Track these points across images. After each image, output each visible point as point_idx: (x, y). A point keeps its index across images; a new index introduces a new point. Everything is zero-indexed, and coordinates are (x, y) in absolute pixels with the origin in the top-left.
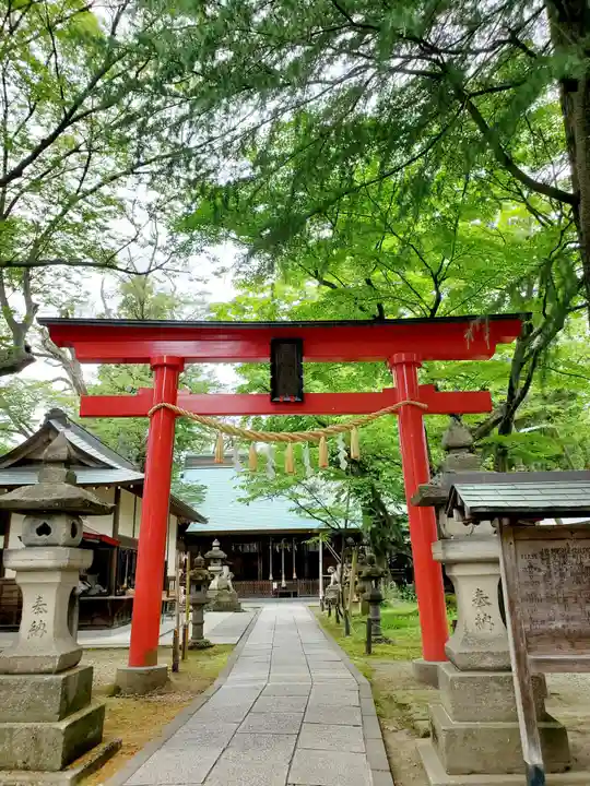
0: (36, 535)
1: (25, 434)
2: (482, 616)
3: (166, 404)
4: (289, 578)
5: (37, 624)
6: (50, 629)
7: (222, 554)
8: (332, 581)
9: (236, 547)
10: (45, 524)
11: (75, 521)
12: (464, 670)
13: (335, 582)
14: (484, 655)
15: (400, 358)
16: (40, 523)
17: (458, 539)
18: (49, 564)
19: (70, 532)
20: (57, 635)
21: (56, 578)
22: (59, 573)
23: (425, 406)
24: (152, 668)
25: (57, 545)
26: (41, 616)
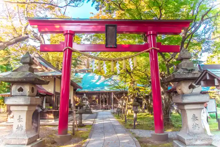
0: (17, 91)
2: (195, 125)
3: (69, 47)
5: (19, 126)
6: (24, 128)
7: (87, 98)
10: (21, 87)
11: (33, 86)
15: (150, 33)
16: (19, 87)
17: (187, 95)
18: (23, 103)
19: (31, 91)
20: (27, 130)
21: (26, 108)
25: (25, 96)
26: (21, 123)
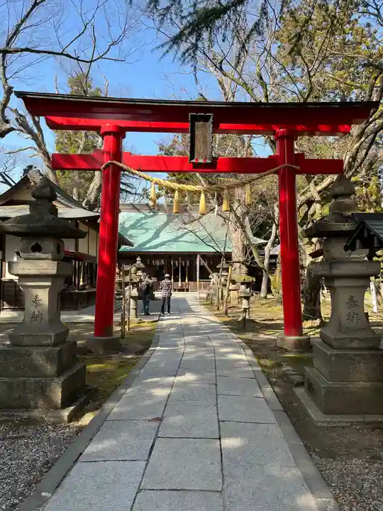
0: (30, 251)
1: (9, 184)
2: (352, 314)
3: (114, 162)
4: (183, 280)
5: (36, 313)
6: (46, 317)
7: (142, 265)
8: (212, 283)
9: (151, 262)
10: (37, 244)
11: (60, 242)
12: (338, 349)
13: (214, 284)
14: (352, 340)
16: (33, 243)
17: (341, 262)
19: (56, 249)
22: (51, 279)
23: (298, 168)
24: (110, 338)
25: (46, 259)
